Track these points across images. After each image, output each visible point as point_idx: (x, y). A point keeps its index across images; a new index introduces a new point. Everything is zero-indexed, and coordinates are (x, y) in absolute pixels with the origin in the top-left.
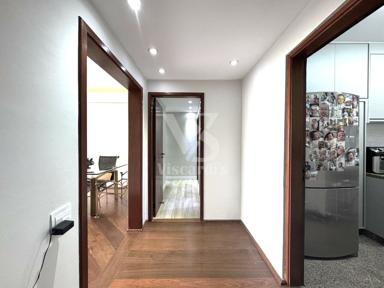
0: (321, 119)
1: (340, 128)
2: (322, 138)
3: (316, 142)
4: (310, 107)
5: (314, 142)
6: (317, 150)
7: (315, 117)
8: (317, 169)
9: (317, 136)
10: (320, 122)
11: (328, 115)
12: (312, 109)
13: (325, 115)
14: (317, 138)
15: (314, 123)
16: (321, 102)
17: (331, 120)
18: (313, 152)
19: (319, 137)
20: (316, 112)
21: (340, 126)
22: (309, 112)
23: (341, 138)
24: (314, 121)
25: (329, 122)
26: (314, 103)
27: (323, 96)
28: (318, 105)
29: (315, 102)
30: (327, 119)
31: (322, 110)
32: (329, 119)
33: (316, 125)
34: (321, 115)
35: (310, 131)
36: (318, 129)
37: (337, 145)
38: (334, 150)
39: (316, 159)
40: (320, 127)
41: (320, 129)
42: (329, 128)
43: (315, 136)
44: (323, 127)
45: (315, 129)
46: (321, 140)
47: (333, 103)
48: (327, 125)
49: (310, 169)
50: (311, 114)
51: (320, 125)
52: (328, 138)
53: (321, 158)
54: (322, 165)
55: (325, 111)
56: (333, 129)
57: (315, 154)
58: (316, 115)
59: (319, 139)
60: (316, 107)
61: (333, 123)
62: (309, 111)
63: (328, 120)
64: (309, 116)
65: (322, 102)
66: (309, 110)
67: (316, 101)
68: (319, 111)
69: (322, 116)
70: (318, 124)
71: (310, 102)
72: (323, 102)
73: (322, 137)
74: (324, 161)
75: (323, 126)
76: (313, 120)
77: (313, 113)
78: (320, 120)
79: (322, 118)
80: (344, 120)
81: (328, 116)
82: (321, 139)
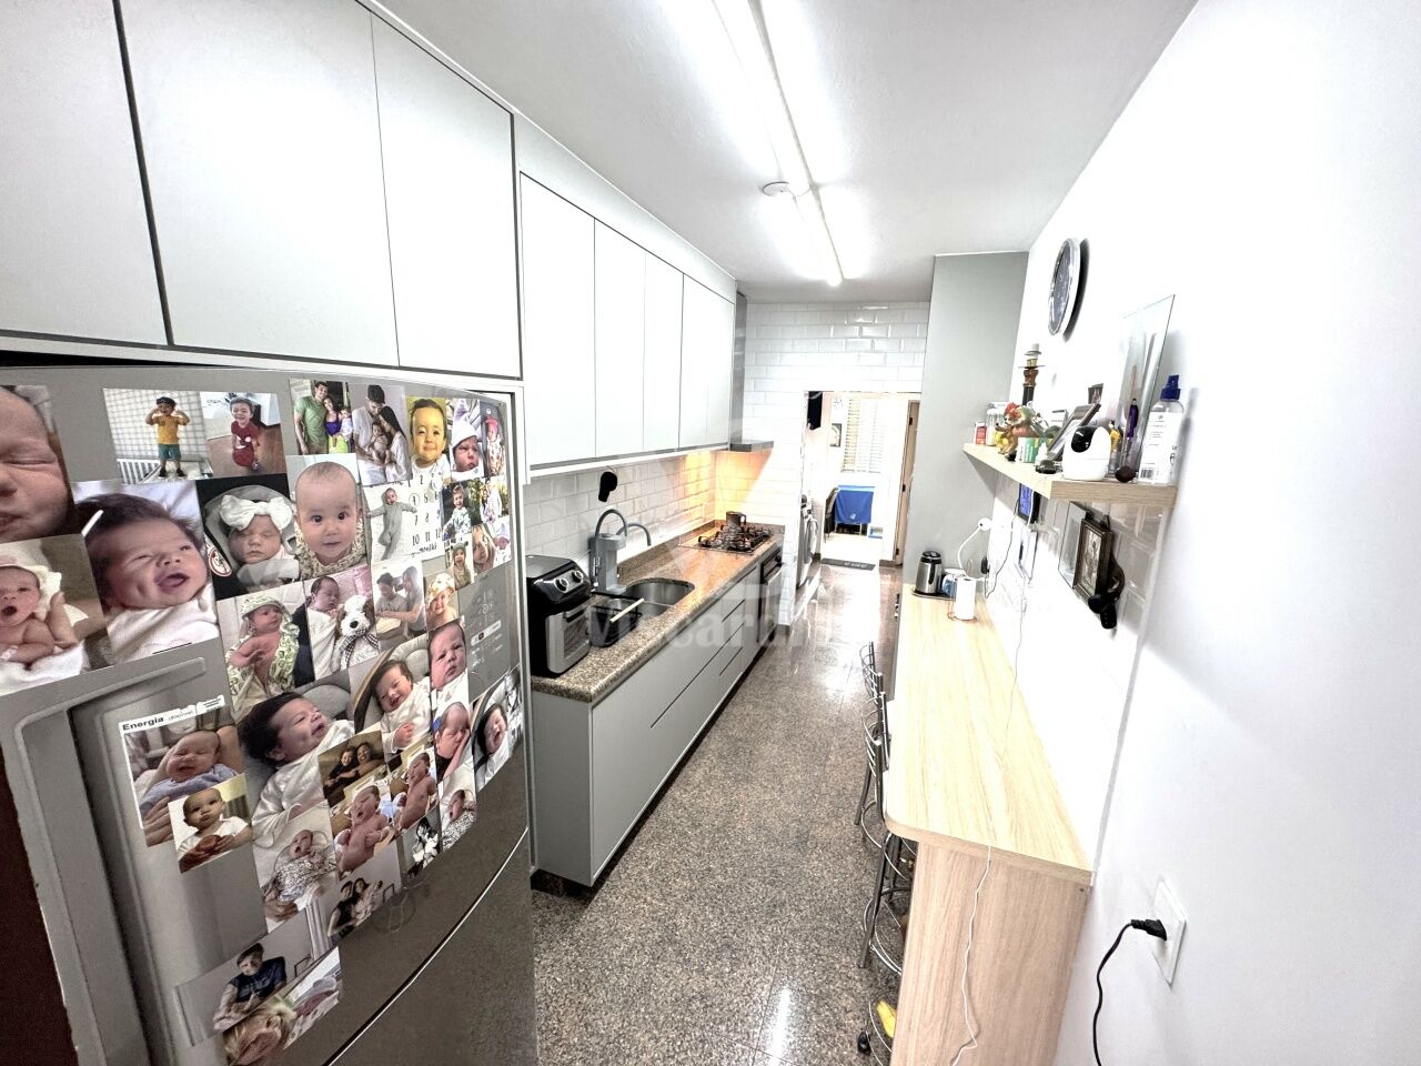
0: (315, 589)
1: (440, 611)
2: (343, 723)
3: (306, 771)
4: (205, 513)
5: (286, 779)
6: (320, 818)
7: (270, 583)
8: (335, 932)
9: (306, 727)
10: (312, 614)
11: (362, 551)
12: (227, 529)
13: (342, 555)
14: (304, 737)
15: (263, 639)
16: (298, 466)
17: (387, 580)
18: (286, 851)
19: (317, 724)
20: (267, 545)
21: (436, 600)
22: (205, 559)
23: (449, 666)
24: (262, 621)
25: (377, 594)
26: (240, 471)
27: (310, 413)
28: (279, 484)
29: (245, 457)
30: (360, 584)
31: (319, 519)
32: (376, 574)
33: (285, 650)
34: (315, 562)
35: (237, 716)
36: (303, 672)
37: (432, 713)
38: (422, 751)
39: (319, 878)
40: (315, 653)
41: (320, 670)
42: (381, 637)
43: (282, 734)
44: (341, 643)
45: (281, 678)
46: (340, 739)
47: (385, 459)
48: (363, 622)
49: (284, 977)
50: (222, 569)
51: (314, 638)
52: (379, 705)
53: (353, 850)
54: (366, 886)
55: (344, 525)
56: (405, 633)
57: (307, 853)
58: (269, 569)
59: (323, 736)
60: (261, 508)
61: (403, 593)
62: (199, 545)
63: (369, 587)
64: (208, 593)
65: (312, 460)
66: (200, 532)
67: (259, 453)
68: (299, 533)
69: (320, 569)
70: (304, 638)
71: (201, 461)
72: (321, 458)
73: (342, 716)
74: (372, 854)
75: (337, 634)
76: (250, 615)
77: (241, 563)
78: (309, 601)
79: (325, 584)
80: (454, 555)
81: (366, 555)
82: (338, 733)
